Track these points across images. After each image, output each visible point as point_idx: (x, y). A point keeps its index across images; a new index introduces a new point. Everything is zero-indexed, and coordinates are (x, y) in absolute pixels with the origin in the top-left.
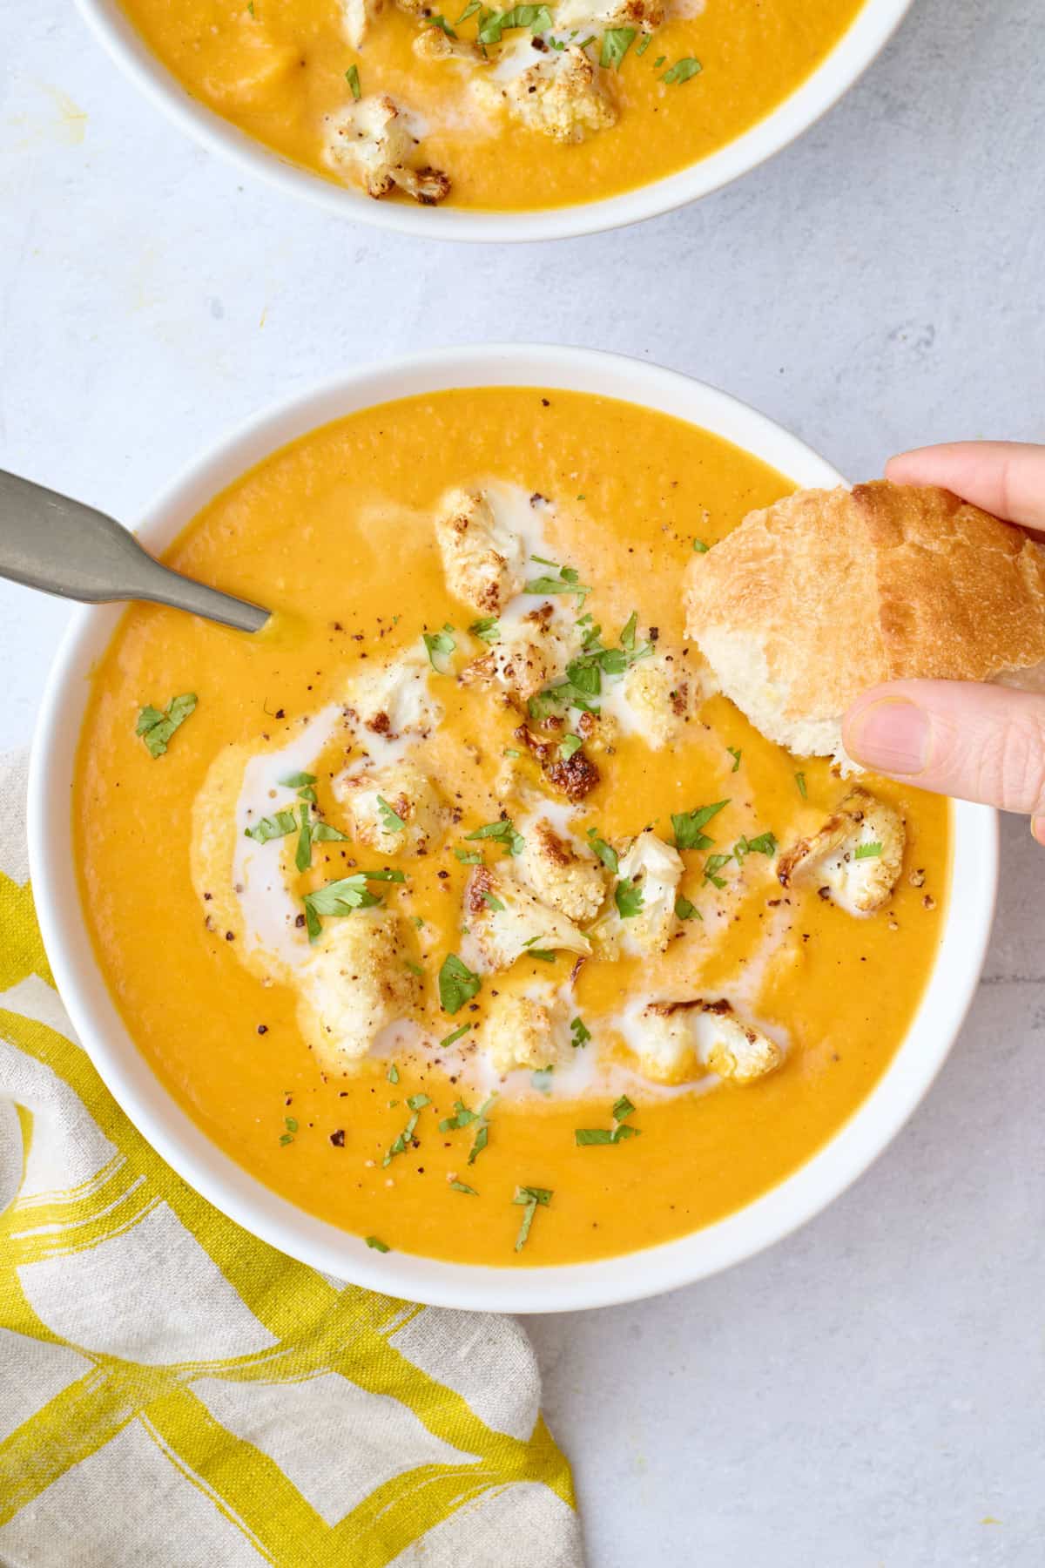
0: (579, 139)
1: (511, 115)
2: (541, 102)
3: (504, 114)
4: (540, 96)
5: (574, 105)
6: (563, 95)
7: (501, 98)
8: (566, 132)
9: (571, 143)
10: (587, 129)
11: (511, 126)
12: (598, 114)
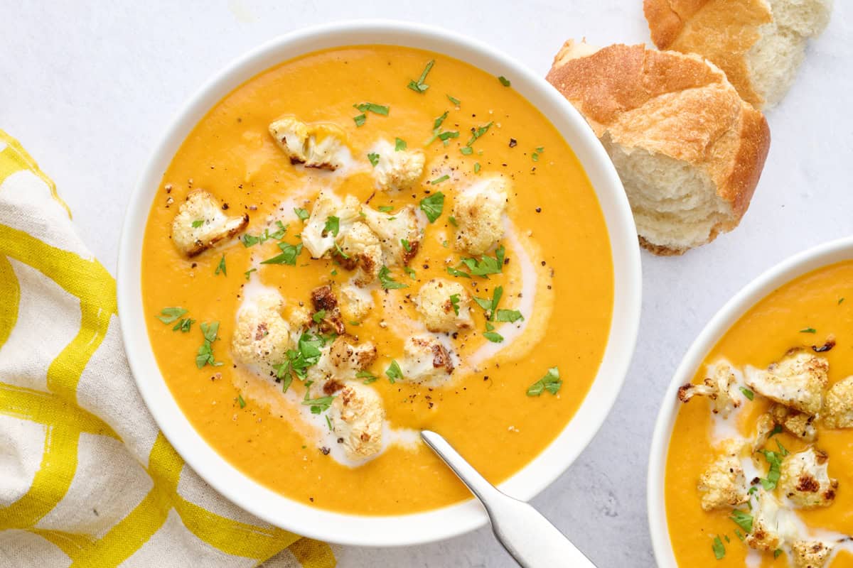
0: (699, 487)
1: (722, 456)
2: (724, 473)
3: (723, 452)
4: (727, 473)
5: (718, 490)
6: (725, 486)
7: (732, 453)
8: (705, 482)
9: (698, 483)
10: (704, 493)
11: (716, 454)
12: (710, 501)
